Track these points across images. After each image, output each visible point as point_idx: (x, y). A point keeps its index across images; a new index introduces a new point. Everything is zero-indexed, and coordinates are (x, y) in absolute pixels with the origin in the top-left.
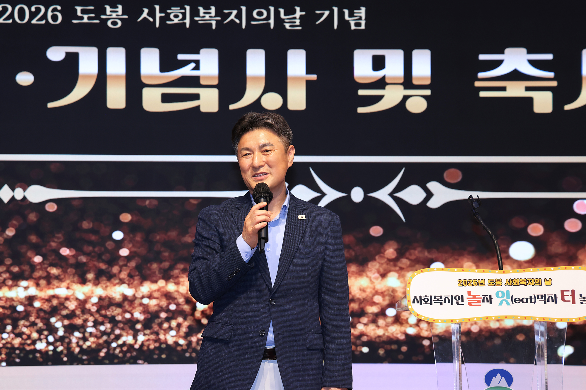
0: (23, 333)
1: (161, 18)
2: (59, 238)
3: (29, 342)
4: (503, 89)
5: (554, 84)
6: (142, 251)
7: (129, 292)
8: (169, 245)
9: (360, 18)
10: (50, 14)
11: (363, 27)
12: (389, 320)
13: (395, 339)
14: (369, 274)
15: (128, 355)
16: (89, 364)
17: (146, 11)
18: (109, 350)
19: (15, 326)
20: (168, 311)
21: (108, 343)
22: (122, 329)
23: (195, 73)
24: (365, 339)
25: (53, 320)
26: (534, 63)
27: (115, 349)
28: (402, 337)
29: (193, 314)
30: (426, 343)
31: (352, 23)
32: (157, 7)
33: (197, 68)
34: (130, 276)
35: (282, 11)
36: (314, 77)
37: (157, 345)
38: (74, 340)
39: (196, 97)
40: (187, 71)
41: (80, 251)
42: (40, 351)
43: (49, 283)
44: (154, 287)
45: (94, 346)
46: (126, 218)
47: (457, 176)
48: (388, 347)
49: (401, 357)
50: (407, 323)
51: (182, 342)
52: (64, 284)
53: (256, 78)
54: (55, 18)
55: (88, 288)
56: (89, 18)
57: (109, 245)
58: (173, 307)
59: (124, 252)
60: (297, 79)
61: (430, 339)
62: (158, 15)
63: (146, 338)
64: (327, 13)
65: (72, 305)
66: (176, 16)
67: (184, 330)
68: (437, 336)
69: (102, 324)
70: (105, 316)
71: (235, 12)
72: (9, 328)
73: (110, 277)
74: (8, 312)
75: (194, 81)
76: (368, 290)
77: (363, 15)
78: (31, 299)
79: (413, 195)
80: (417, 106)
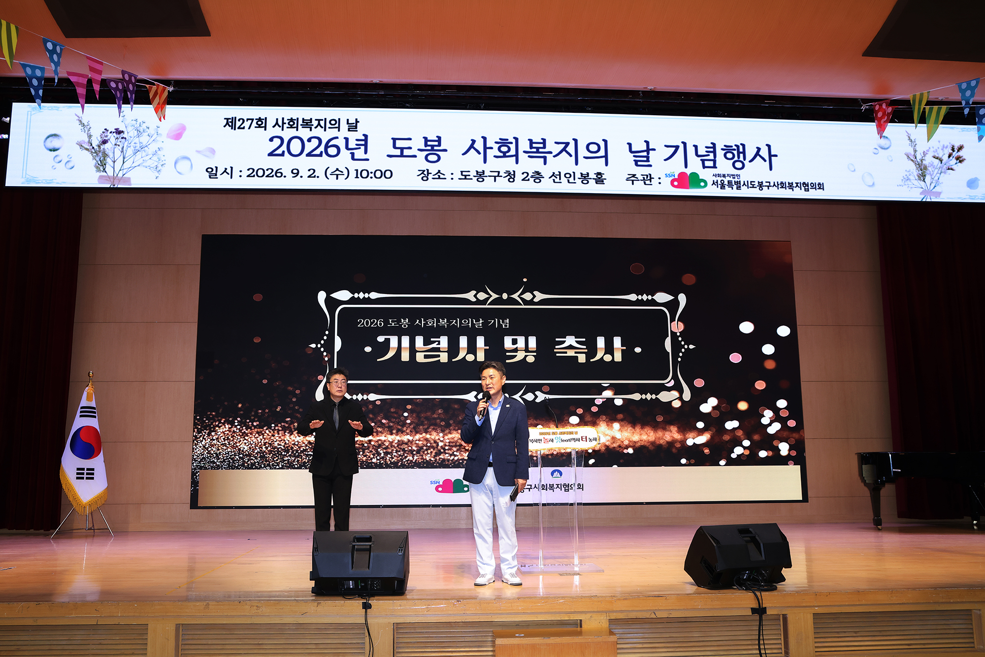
0: (367, 455)
1: (424, 323)
2: (381, 416)
3: (369, 459)
4: (566, 353)
5: (586, 351)
6: (416, 421)
7: (411, 438)
8: (427, 418)
9: (507, 323)
10: (379, 323)
11: (508, 327)
15: (410, 465)
16: (394, 468)
17: (418, 321)
18: (402, 463)
19: (364, 452)
20: (427, 446)
21: (402, 460)
22: (408, 454)
23: (438, 346)
25: (379, 450)
26: (578, 342)
27: (405, 462)
29: (437, 448)
31: (503, 325)
32: (423, 319)
33: (439, 344)
34: (411, 431)
35: (474, 320)
36: (488, 348)
37: (422, 460)
38: (388, 458)
39: (439, 356)
40: (434, 345)
41: (390, 421)
42: (374, 463)
43: (377, 434)
44: (421, 436)
45: (396, 461)
46: (409, 407)
47: (547, 389)
51: (432, 459)
52: (384, 435)
53: (463, 348)
54: (381, 324)
55: (393, 437)
56: (394, 324)
57: (402, 418)
58: (429, 445)
59: (408, 421)
60: (480, 348)
61: (536, 457)
62: (423, 322)
63: (418, 457)
64: (493, 321)
65: (387, 444)
66: (430, 323)
67: (433, 454)
69: (399, 451)
70: (401, 448)
71: (455, 321)
72: (361, 453)
73: (402, 432)
74: (361, 446)
75: (438, 350)
77: (508, 322)
78: (370, 441)
79: (529, 397)
80: (531, 359)
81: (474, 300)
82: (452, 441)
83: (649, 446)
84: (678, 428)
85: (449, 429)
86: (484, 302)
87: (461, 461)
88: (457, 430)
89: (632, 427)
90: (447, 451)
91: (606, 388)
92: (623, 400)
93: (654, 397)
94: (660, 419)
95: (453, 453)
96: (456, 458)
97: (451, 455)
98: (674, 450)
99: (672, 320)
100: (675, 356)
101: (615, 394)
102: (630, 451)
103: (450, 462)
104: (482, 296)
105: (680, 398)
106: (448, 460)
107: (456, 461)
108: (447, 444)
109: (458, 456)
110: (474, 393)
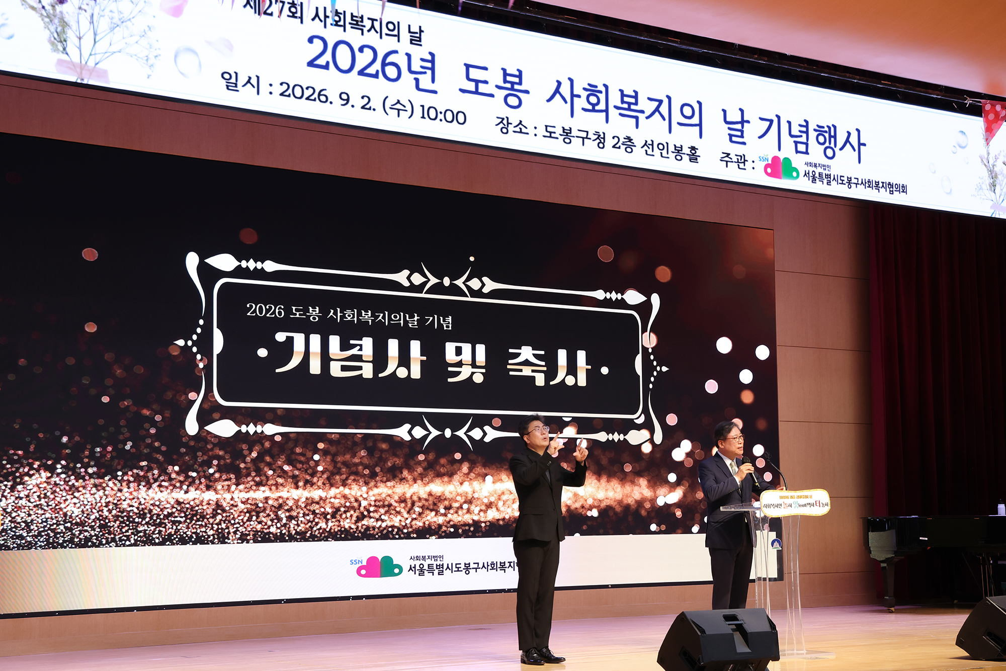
0: (262, 521)
1: (340, 316)
2: (283, 459)
3: (266, 527)
4: (521, 370)
5: (545, 369)
6: (331, 468)
7: (323, 494)
8: (345, 464)
9: (449, 323)
10: (277, 311)
11: (450, 329)
12: (465, 511)
13: (467, 523)
14: (454, 483)
15: (323, 535)
16: (301, 541)
17: (332, 311)
18: (312, 532)
19: (258, 517)
20: (345, 507)
21: (311, 528)
22: (320, 518)
23: (360, 353)
24: (452, 523)
25: (279, 513)
26: (535, 356)
27: (315, 531)
28: (471, 522)
29: (359, 509)
30: (483, 525)
31: (445, 325)
32: (339, 309)
33: (361, 350)
34: (324, 484)
35: (407, 315)
36: (424, 358)
37: (339, 528)
38: (292, 526)
39: (360, 368)
40: (355, 351)
41: (294, 466)
42: (272, 533)
43: (277, 488)
44: (337, 491)
45: (303, 530)
46: (321, 446)
47: (497, 422)
48: (464, 528)
49: (470, 534)
50: (474, 513)
51: (353, 526)
52: (286, 489)
53: (393, 358)
54: (280, 313)
55: (300, 491)
56: (300, 315)
57: (312, 463)
58: (348, 504)
59: (320, 468)
60: (416, 359)
61: (485, 522)
62: (339, 314)
63: (333, 524)
64: (431, 318)
65: (290, 503)
66: (349, 316)
67: (354, 518)
68: (489, 521)
69: (308, 515)
70: (309, 510)
71: (382, 315)
72: (254, 518)
73: (312, 484)
74: (253, 507)
75: (358, 358)
76: (454, 493)
77: (450, 321)
78: (267, 499)
79: (477, 434)
80: (478, 378)
81: (406, 284)
82: (379, 498)
83: (616, 506)
84: (649, 481)
85: (376, 481)
86: (419, 288)
87: (390, 529)
88: (385, 482)
89: (596, 479)
90: (372, 514)
91: (567, 424)
92: (587, 442)
93: (622, 437)
94: (628, 468)
95: (380, 516)
96: (384, 525)
97: (377, 520)
98: (643, 513)
99: (644, 330)
100: (646, 381)
101: (578, 433)
102: (595, 513)
103: (376, 530)
104: (417, 279)
105: (651, 440)
106: (374, 528)
107: (385, 529)
108: (373, 503)
109: (386, 520)
110: (407, 426)
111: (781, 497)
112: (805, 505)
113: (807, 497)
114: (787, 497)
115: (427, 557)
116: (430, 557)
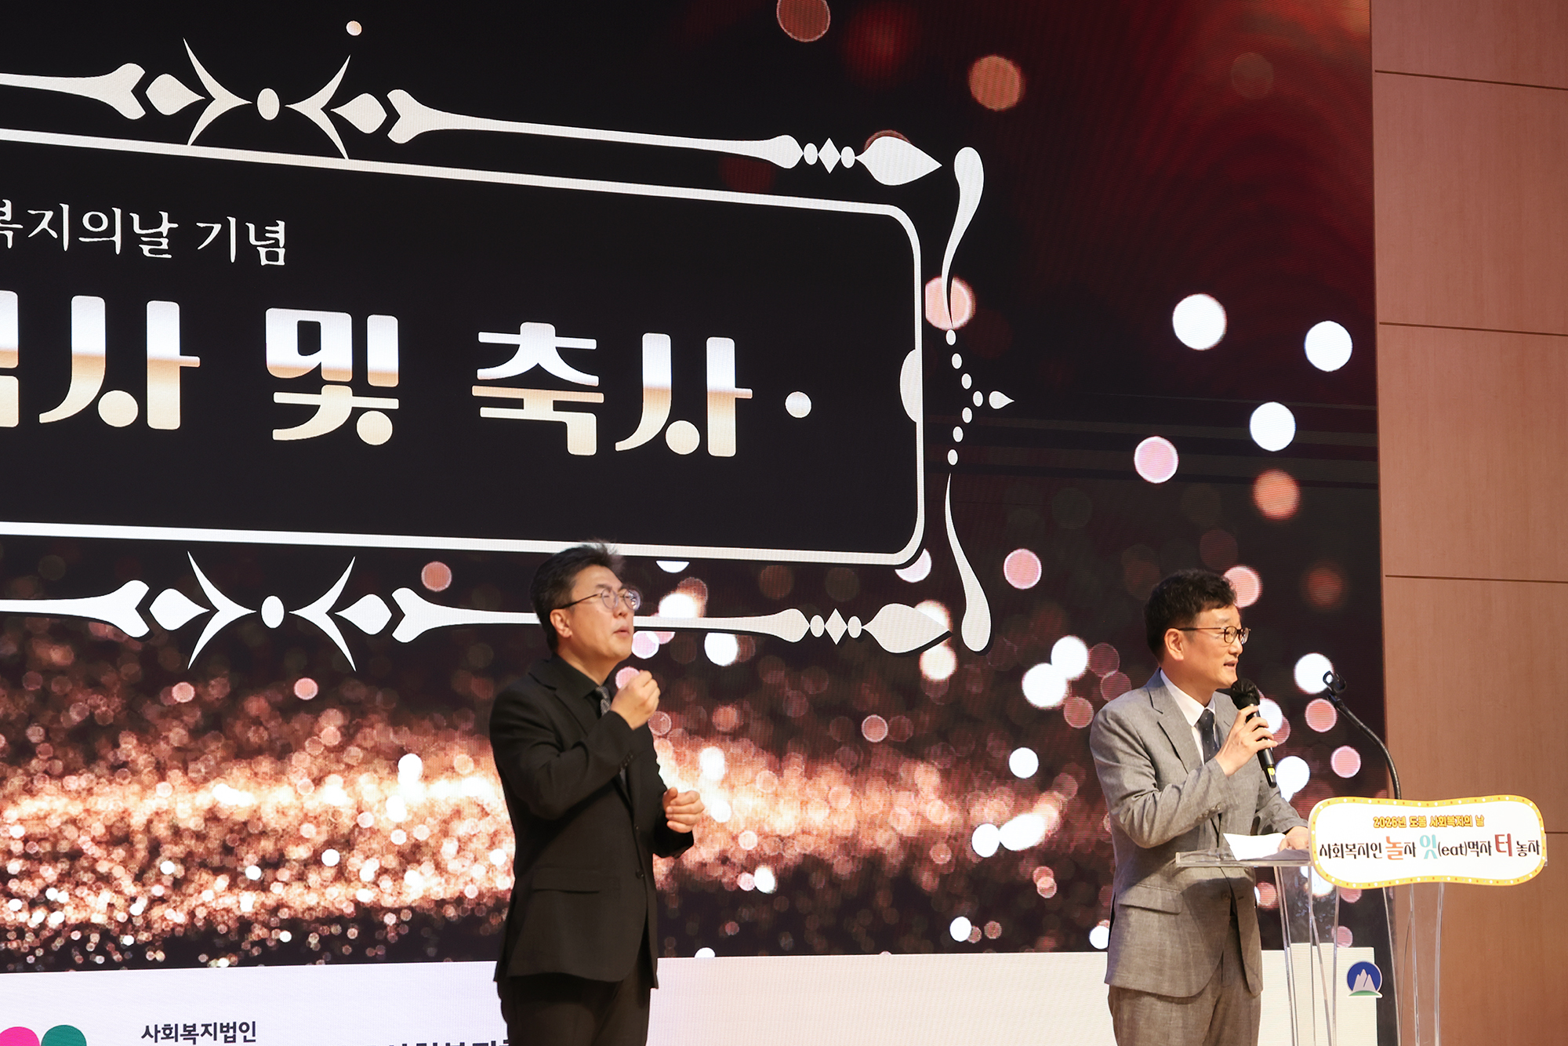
4: (518, 404)
5: (599, 398)
9: (276, 244)
11: (281, 262)
12: (329, 874)
13: (337, 913)
14: (293, 778)
24: (284, 914)
26: (566, 354)
28: (349, 909)
30: (390, 919)
31: (263, 252)
35: (136, 218)
36: (194, 361)
47: (438, 576)
48: (325, 930)
49: (347, 950)
50: (359, 879)
53: (88, 359)
60: (164, 363)
61: (397, 911)
64: (217, 228)
68: (410, 908)
71: (49, 215)
76: (292, 812)
77: (281, 237)
79: (369, 614)
80: (376, 430)
81: (132, 110)
82: (38, 830)
83: (834, 856)
84: (945, 774)
85: (28, 774)
86: (177, 126)
87: (76, 936)
88: (61, 777)
89: (771, 766)
90: (14, 885)
91: (671, 583)
92: (741, 642)
93: (855, 627)
94: (876, 730)
95: (43, 891)
96: (55, 920)
97: (32, 904)
98: (927, 880)
99: (931, 271)
100: (938, 440)
101: (710, 612)
102: (764, 880)
103: (29, 938)
104: (169, 95)
105: (953, 638)
106: (21, 931)
107: (57, 933)
108: (17, 847)
109: (62, 906)
110: (136, 590)
111: (1380, 823)
112: (1459, 850)
113: (1465, 821)
114: (1399, 822)
115: (200, 1030)
116: (211, 1029)
